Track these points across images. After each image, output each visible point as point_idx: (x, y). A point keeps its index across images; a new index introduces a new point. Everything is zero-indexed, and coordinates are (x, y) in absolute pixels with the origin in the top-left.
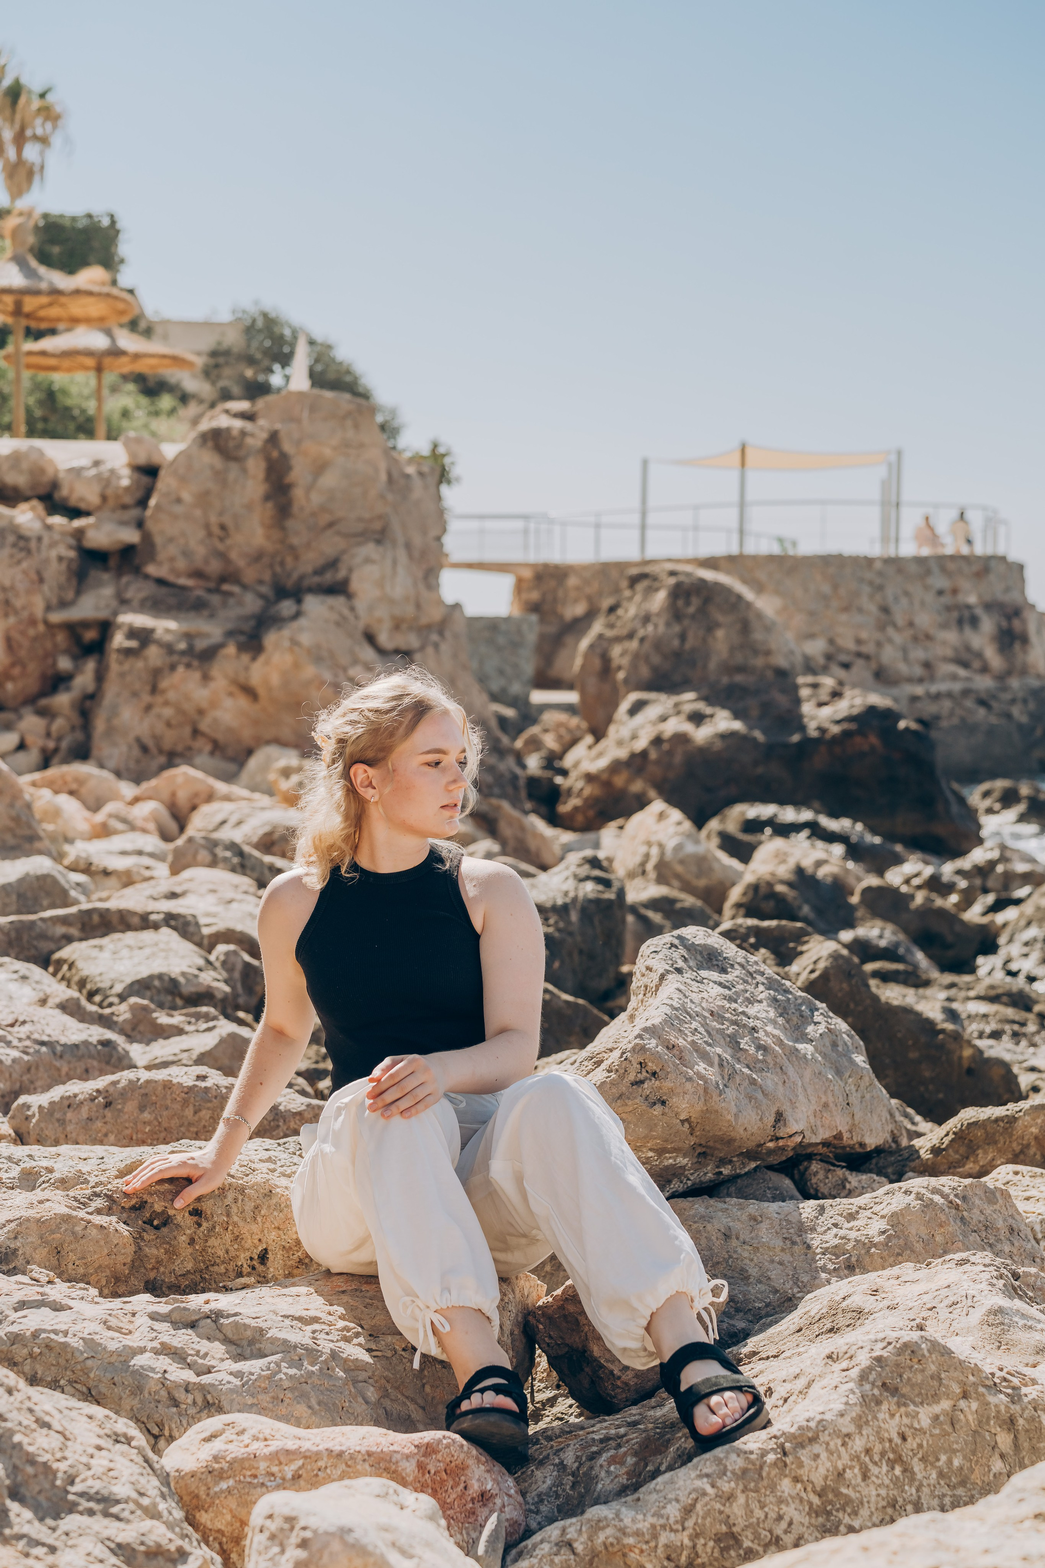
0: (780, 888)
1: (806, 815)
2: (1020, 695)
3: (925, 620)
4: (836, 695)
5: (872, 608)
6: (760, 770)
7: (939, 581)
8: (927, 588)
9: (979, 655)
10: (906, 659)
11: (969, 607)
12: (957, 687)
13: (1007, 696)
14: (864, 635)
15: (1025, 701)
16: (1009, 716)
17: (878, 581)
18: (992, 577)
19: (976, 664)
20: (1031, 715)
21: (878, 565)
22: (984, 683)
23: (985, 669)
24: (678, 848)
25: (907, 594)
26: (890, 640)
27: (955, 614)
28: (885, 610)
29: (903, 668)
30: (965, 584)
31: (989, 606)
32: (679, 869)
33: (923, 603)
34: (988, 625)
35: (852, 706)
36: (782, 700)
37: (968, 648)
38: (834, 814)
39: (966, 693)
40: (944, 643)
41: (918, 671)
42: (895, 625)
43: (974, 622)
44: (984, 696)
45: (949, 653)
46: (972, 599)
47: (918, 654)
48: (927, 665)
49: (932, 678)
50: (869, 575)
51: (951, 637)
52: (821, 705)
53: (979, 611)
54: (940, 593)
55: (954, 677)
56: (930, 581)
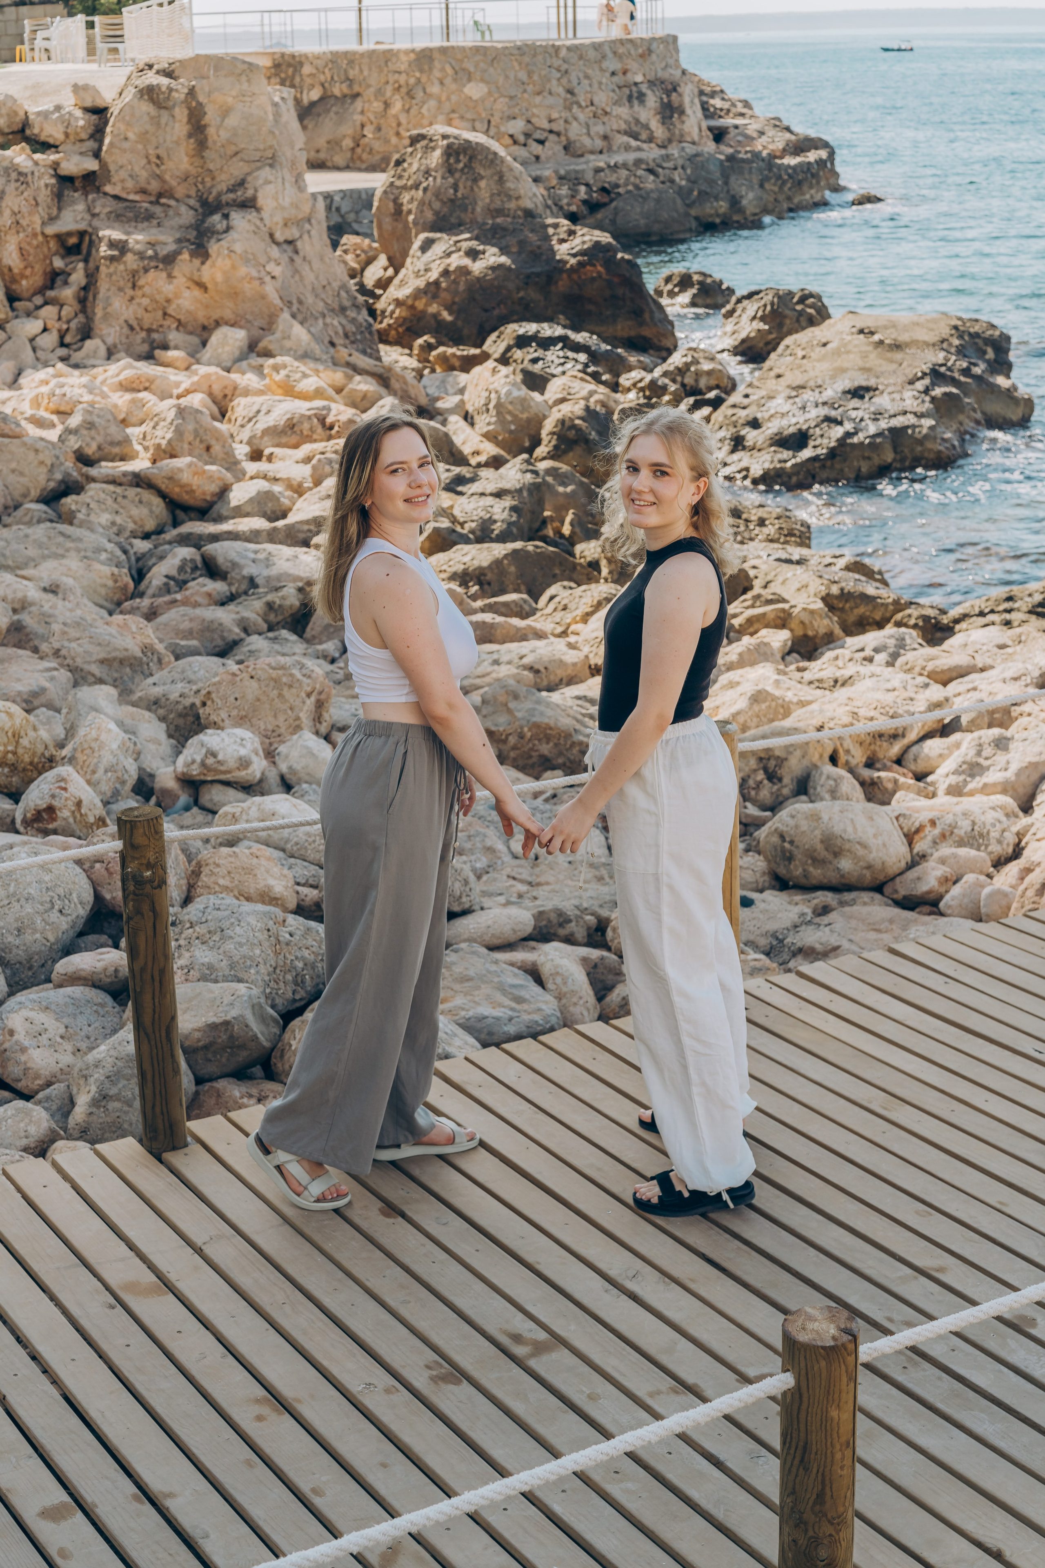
0: (577, 422)
1: (559, 331)
2: (680, 162)
3: (602, 99)
4: (571, 233)
5: (561, 90)
6: (521, 294)
7: (612, 64)
8: (602, 70)
9: (647, 127)
10: (589, 134)
11: (636, 84)
12: (631, 157)
13: (670, 165)
14: (555, 115)
15: (683, 167)
16: (672, 181)
17: (565, 67)
18: (654, 57)
19: (644, 136)
20: (688, 180)
21: (563, 53)
22: (652, 153)
23: (651, 139)
24: (509, 393)
25: (587, 77)
26: (576, 119)
27: (627, 91)
28: (570, 92)
29: (587, 141)
30: (633, 65)
31: (651, 83)
32: (510, 407)
33: (600, 83)
34: (652, 100)
35: (584, 243)
36: (533, 237)
37: (637, 121)
38: (577, 329)
39: (638, 162)
40: (618, 117)
41: (599, 143)
42: (580, 106)
43: (641, 97)
44: (652, 165)
45: (623, 126)
46: (639, 78)
47: (599, 129)
48: (605, 137)
49: (610, 149)
50: (557, 63)
51: (623, 111)
52: (562, 241)
53: (644, 88)
54: (613, 74)
55: (627, 148)
56: (605, 65)
